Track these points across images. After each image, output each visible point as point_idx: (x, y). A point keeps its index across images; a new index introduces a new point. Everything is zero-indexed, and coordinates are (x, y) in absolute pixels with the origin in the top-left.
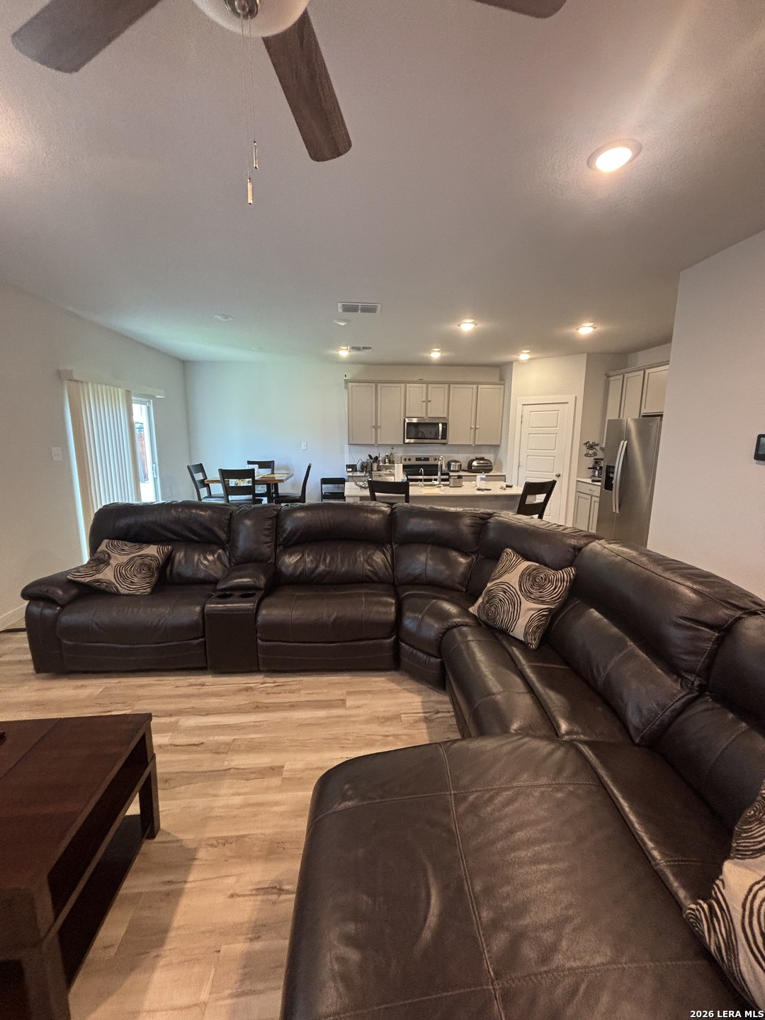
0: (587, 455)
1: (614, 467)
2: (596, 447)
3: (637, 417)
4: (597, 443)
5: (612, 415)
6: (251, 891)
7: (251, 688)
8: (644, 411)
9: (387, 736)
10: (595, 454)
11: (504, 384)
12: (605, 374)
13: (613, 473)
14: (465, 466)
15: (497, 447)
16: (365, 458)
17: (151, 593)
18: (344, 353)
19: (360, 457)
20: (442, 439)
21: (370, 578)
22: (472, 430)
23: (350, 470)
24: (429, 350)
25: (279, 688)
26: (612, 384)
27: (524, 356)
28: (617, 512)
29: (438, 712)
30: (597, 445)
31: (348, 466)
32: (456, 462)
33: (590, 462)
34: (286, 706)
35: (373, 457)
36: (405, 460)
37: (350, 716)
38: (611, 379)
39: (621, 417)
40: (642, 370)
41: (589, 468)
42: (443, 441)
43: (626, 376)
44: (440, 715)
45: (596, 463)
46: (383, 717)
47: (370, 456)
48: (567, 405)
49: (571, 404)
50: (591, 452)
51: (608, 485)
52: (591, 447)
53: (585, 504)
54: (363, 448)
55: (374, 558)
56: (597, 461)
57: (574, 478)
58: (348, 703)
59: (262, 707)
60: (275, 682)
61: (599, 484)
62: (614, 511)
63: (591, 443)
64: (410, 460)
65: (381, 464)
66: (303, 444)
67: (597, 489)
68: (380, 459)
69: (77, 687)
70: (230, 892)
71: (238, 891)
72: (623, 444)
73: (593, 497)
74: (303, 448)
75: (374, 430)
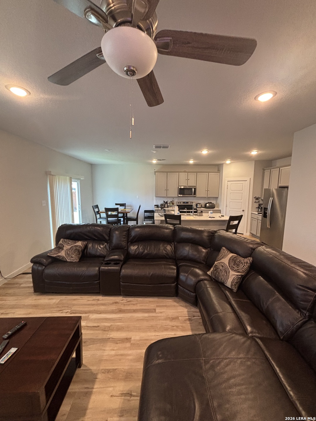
0: (255, 202)
1: (267, 209)
2: (259, 199)
3: (277, 188)
4: (259, 197)
5: (266, 186)
6: (119, 394)
7: (117, 302)
8: (280, 185)
9: (173, 326)
10: (259, 202)
11: (220, 173)
12: (263, 169)
13: (267, 211)
14: (203, 206)
15: (217, 198)
16: (162, 202)
17: (79, 261)
18: (154, 161)
19: (160, 202)
20: (194, 195)
21: (166, 257)
22: (206, 191)
23: (156, 207)
24: (189, 160)
25: (129, 303)
26: (266, 173)
27: (228, 162)
28: (269, 227)
29: (194, 317)
30: (260, 198)
31: (155, 206)
32: (200, 204)
33: (257, 205)
34: (131, 311)
35: (165, 201)
36: (179, 203)
37: (158, 317)
38: (265, 171)
39: (270, 188)
40: (278, 168)
41: (256, 208)
42: (194, 196)
43: (272, 170)
44: (195, 318)
45: (259, 206)
46: (172, 318)
47: (164, 201)
48: (246, 181)
49: (249, 181)
50: (257, 201)
51: (265, 216)
52: (257, 199)
53: (255, 223)
54: (162, 198)
55: (167, 248)
56: (260, 205)
57: (250, 212)
58: (157, 311)
59: (122, 311)
60: (127, 300)
61: (261, 215)
62: (268, 227)
63: (257, 197)
64: (180, 203)
65: (169, 205)
66: (137, 196)
67: (260, 217)
68: (168, 202)
69: (50, 299)
70: (111, 394)
71: (114, 394)
72: (271, 199)
73: (258, 220)
74: (137, 198)
75: (166, 191)
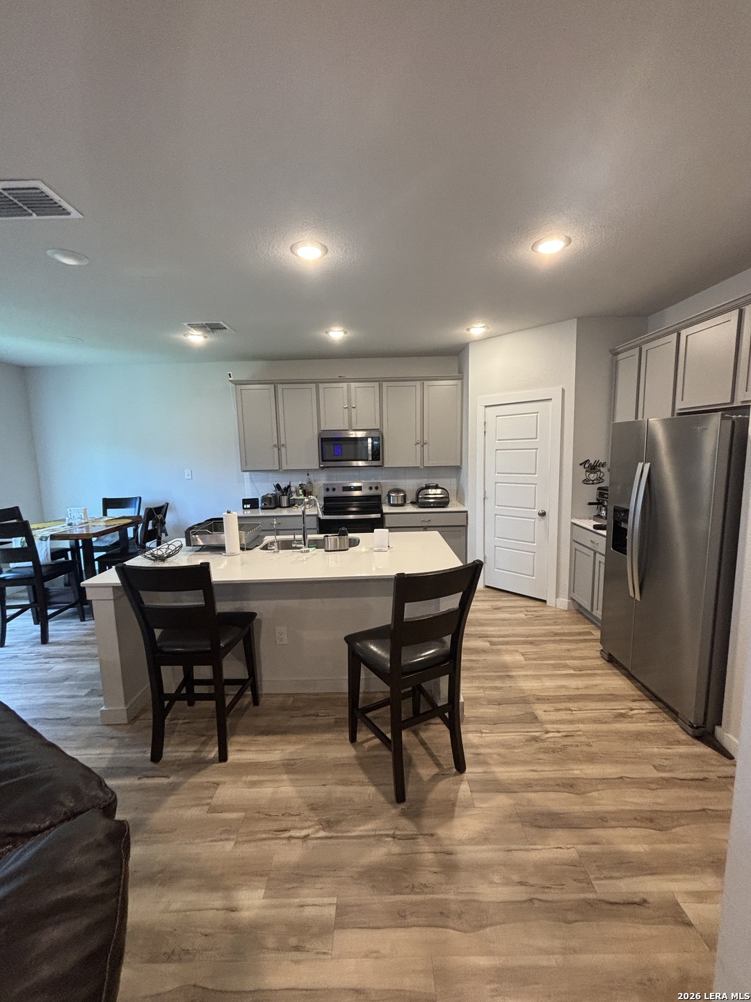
0: (586, 482)
1: (627, 511)
2: (602, 469)
3: (669, 416)
4: (602, 461)
5: (624, 415)
8: (679, 405)
10: (600, 480)
11: (462, 379)
12: (611, 351)
13: (626, 521)
14: (411, 497)
15: (456, 470)
16: (269, 490)
18: (196, 338)
19: (263, 488)
20: (373, 460)
22: (418, 446)
23: (248, 506)
26: (622, 365)
27: (477, 330)
28: (638, 597)
30: (603, 465)
31: (245, 502)
32: (397, 491)
33: (591, 493)
35: (283, 487)
36: (328, 490)
38: (620, 356)
39: (640, 418)
40: (672, 332)
41: (590, 504)
42: (376, 463)
43: (645, 348)
45: (601, 495)
47: (278, 487)
48: (550, 403)
49: (557, 400)
50: (593, 476)
51: (618, 540)
52: (593, 468)
53: (586, 562)
54: (270, 475)
56: (602, 492)
57: (567, 520)
61: (604, 533)
62: (632, 594)
63: (592, 462)
64: (334, 490)
65: (294, 497)
66: (187, 472)
67: (601, 541)
68: (293, 489)
72: (643, 468)
73: (598, 555)
74: (187, 477)
75: (276, 449)
